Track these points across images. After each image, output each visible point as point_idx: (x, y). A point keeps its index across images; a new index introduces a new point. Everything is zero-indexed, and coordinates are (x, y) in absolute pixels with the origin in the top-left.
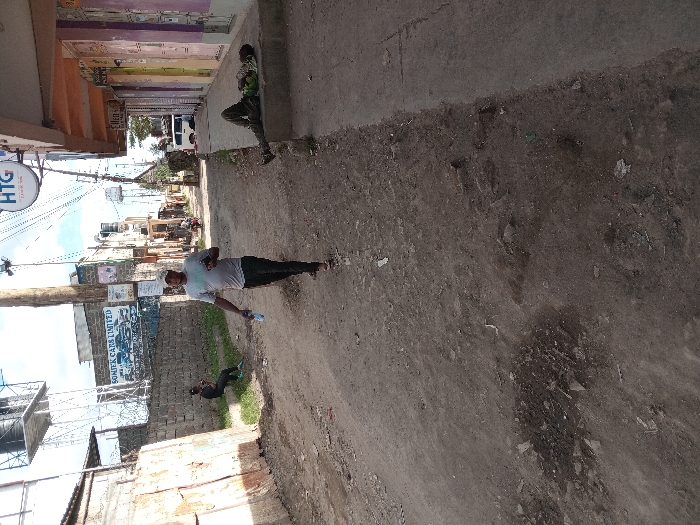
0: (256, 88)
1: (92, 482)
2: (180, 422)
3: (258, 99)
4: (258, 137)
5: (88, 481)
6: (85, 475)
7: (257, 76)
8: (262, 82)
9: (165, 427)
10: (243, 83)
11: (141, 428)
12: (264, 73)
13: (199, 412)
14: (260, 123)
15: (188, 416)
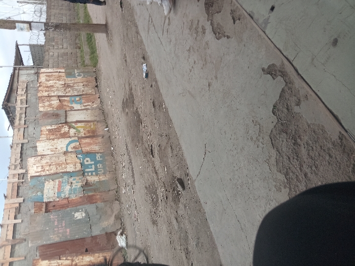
1: (18, 73)
2: (61, 48)
5: (17, 71)
6: (15, 69)
9: (52, 50)
11: (41, 46)
13: (70, 45)
15: (65, 46)
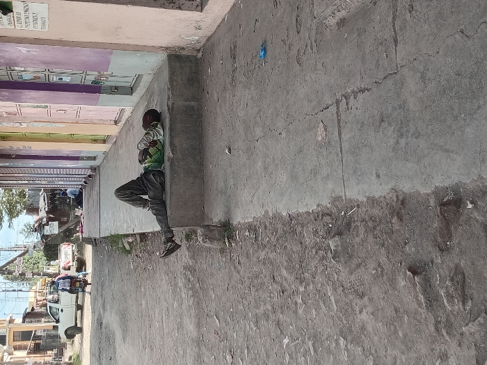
0: (160, 161)
3: (162, 174)
4: (159, 221)
7: (163, 146)
8: (168, 153)
10: (144, 154)
12: (172, 144)
14: (163, 203)
